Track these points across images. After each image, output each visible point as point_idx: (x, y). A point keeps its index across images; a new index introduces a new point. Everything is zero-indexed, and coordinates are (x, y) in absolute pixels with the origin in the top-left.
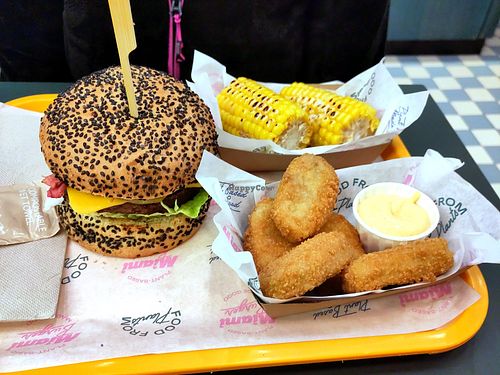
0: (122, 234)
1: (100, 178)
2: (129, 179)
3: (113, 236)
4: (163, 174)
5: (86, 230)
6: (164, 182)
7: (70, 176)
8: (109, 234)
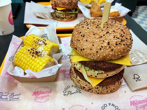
0: (65, 16)
1: (63, 2)
2: (68, 3)
3: (63, 17)
4: (73, 3)
5: (58, 16)
6: (73, 4)
7: (58, 3)
8: (62, 16)
